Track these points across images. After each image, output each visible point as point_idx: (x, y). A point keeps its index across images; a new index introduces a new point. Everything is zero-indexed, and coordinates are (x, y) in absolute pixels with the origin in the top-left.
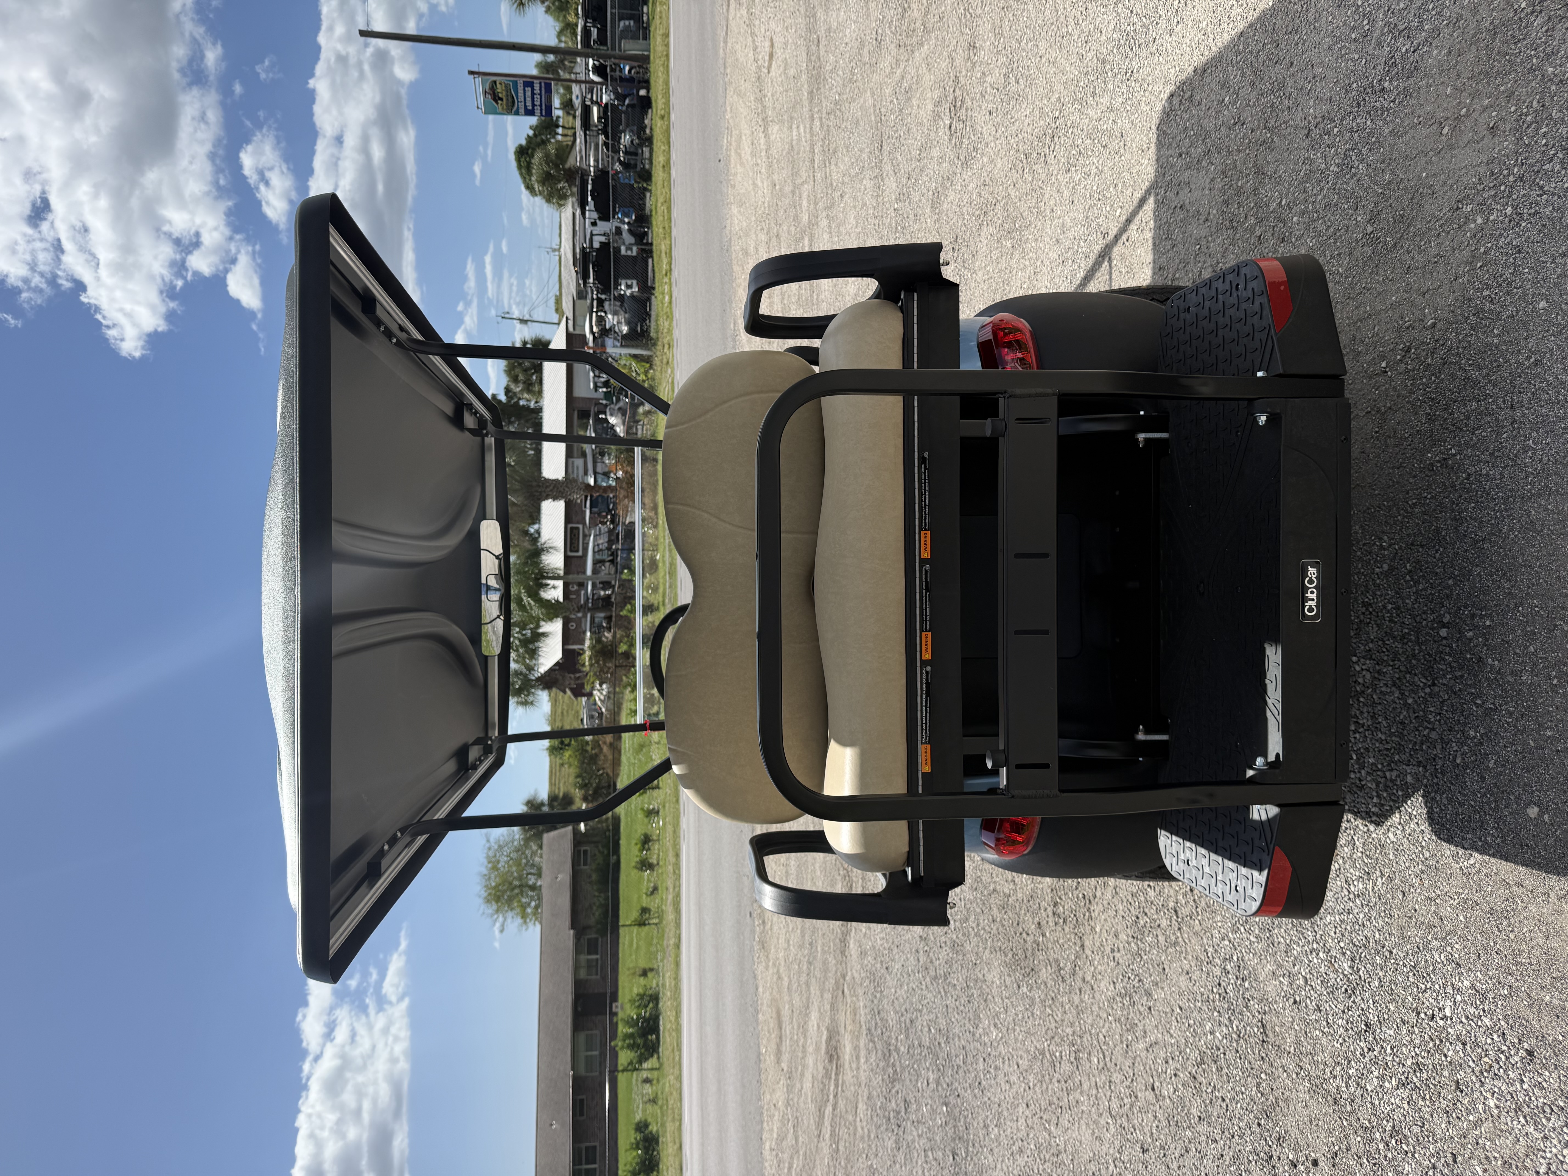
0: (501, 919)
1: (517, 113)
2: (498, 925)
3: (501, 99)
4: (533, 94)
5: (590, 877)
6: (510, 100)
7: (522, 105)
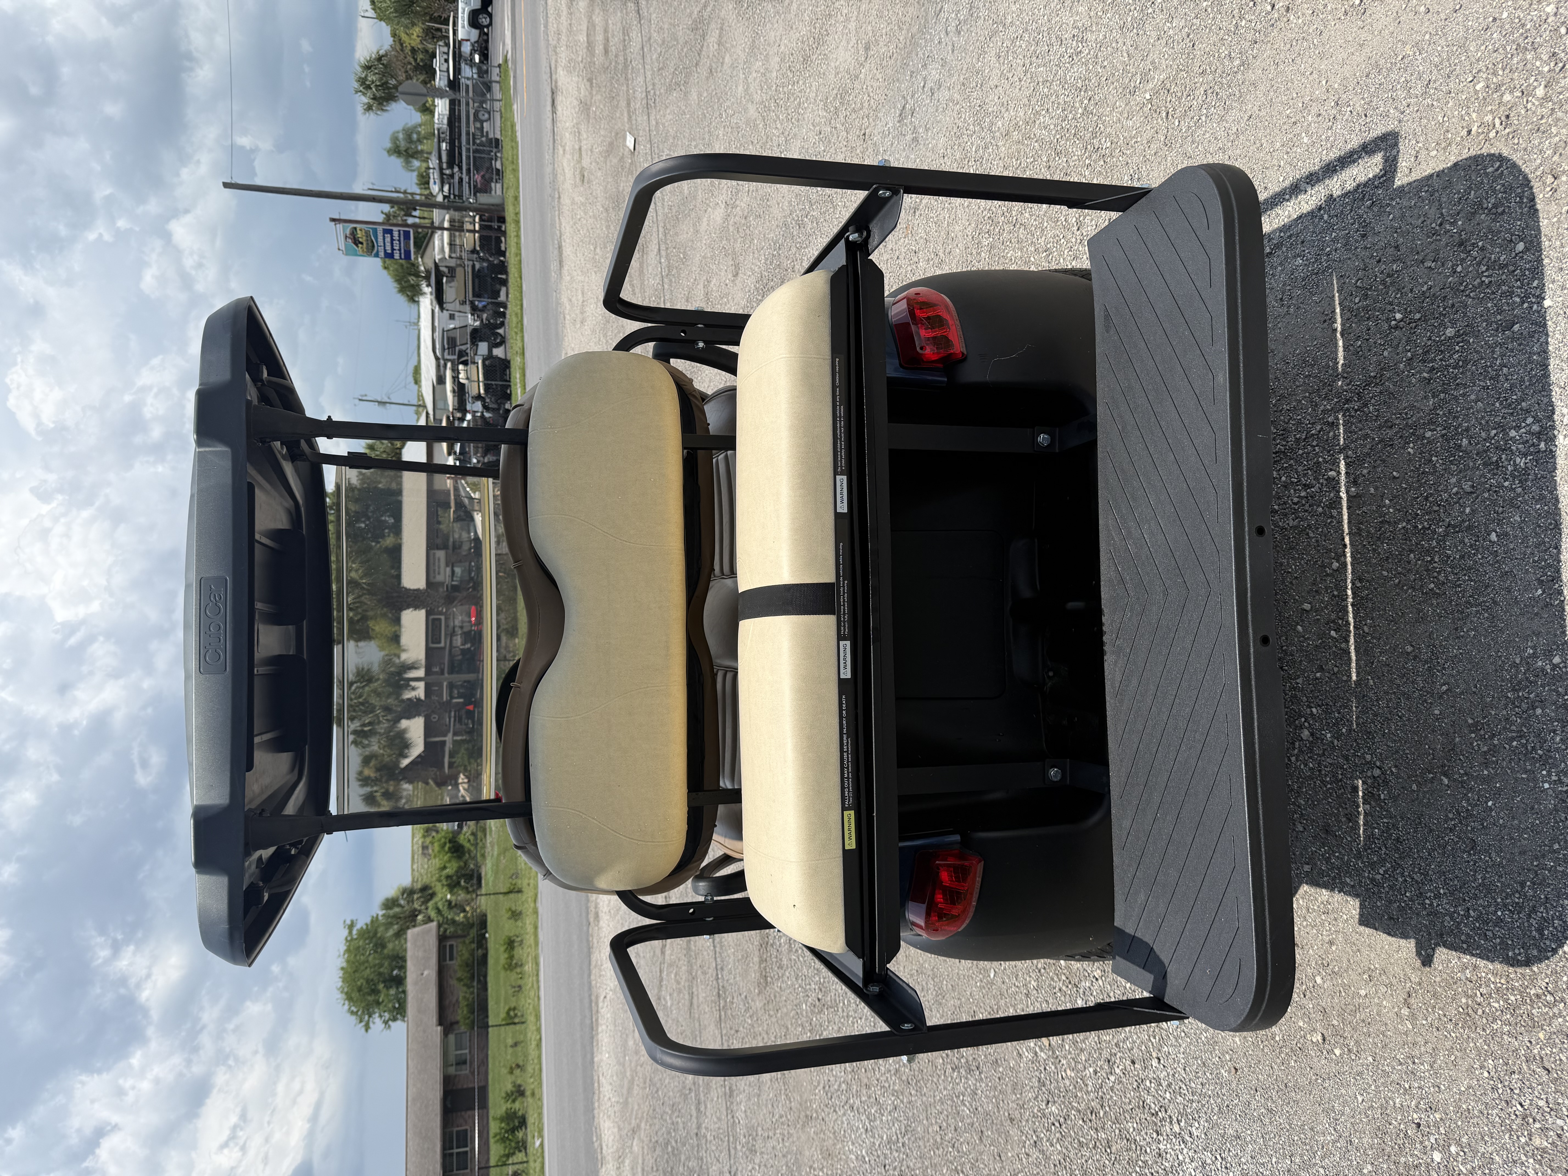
1: (377, 255)
3: (362, 243)
4: (392, 240)
5: (456, 972)
6: (370, 244)
7: (381, 249)
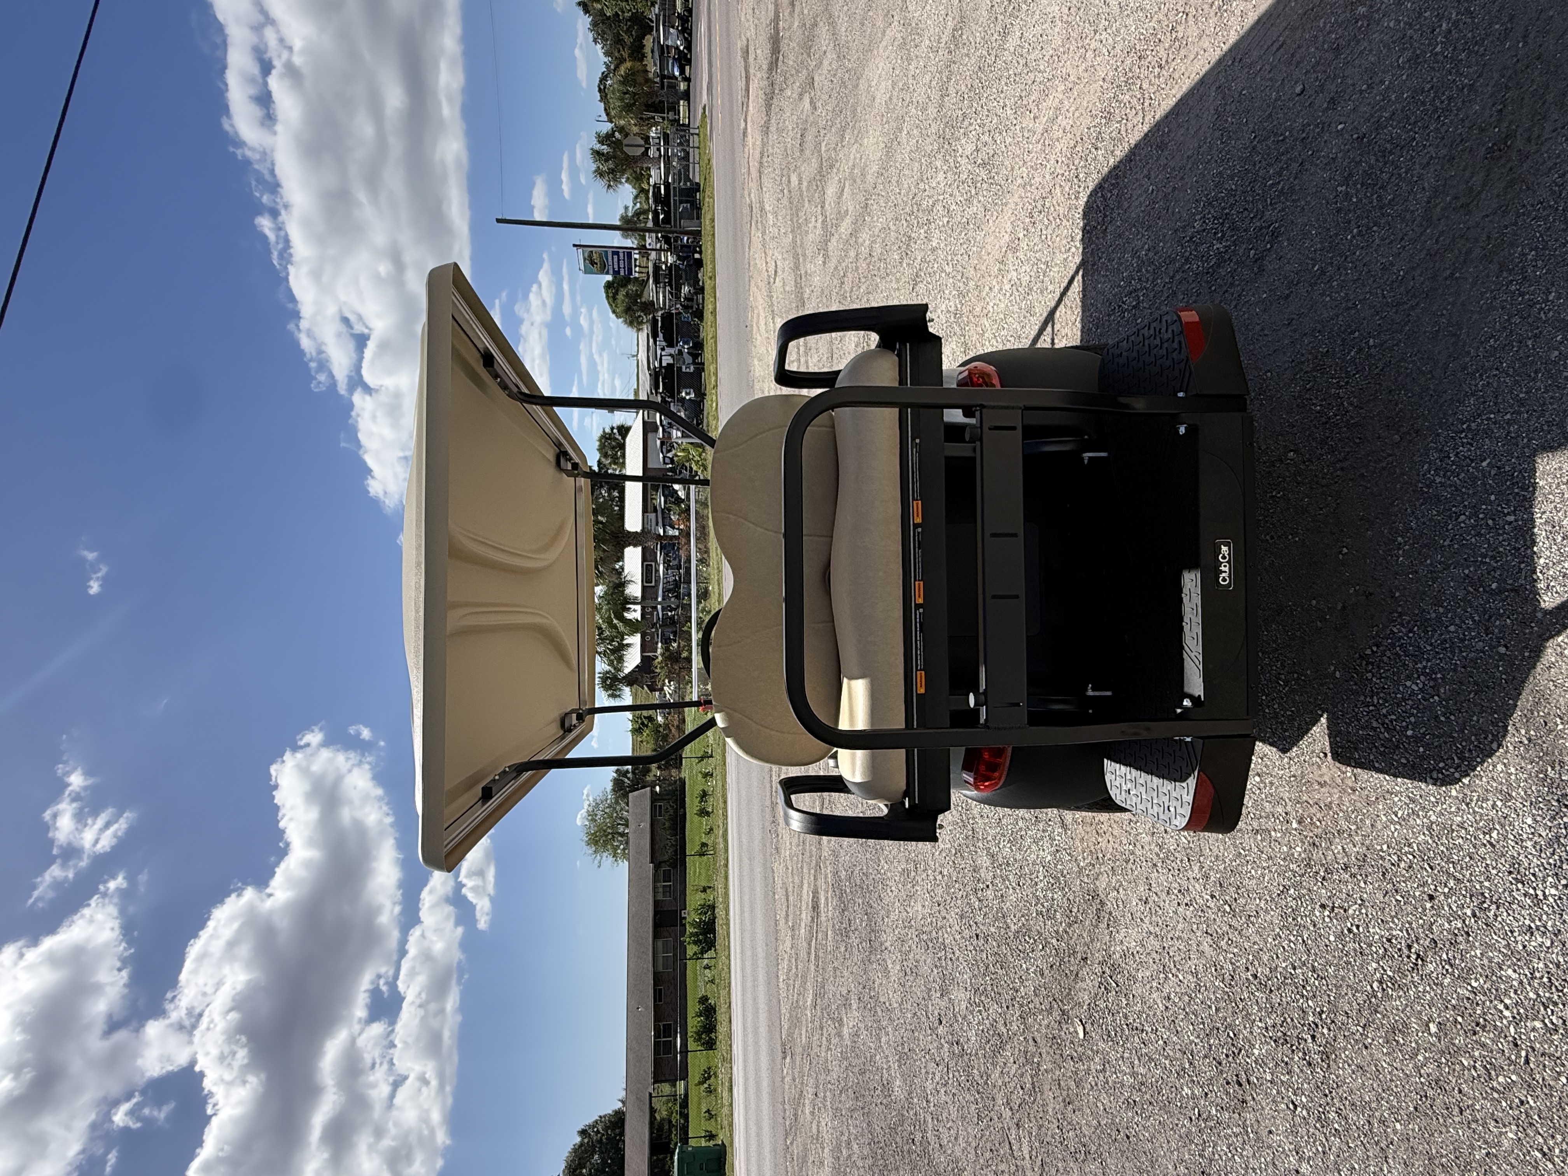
0: (598, 857)
1: (608, 273)
2: (596, 862)
3: (596, 264)
4: (619, 260)
5: (664, 824)
6: (602, 264)
7: (611, 268)
